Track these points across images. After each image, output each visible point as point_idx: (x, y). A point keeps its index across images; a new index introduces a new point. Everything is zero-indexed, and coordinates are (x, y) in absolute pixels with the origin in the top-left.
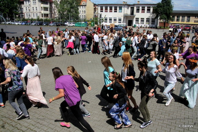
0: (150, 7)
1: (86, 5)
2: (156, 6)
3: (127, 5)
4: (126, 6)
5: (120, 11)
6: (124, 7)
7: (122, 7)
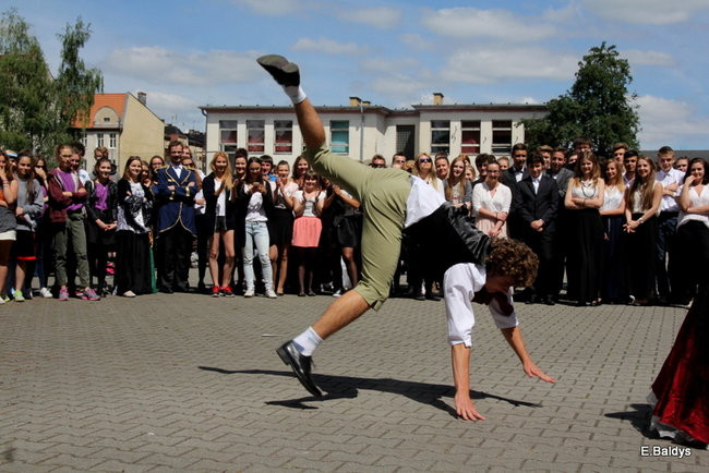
0: (508, 124)
1: (119, 130)
2: (541, 116)
3: (378, 111)
4: (373, 118)
5: (340, 144)
6: (363, 123)
7: (346, 124)
